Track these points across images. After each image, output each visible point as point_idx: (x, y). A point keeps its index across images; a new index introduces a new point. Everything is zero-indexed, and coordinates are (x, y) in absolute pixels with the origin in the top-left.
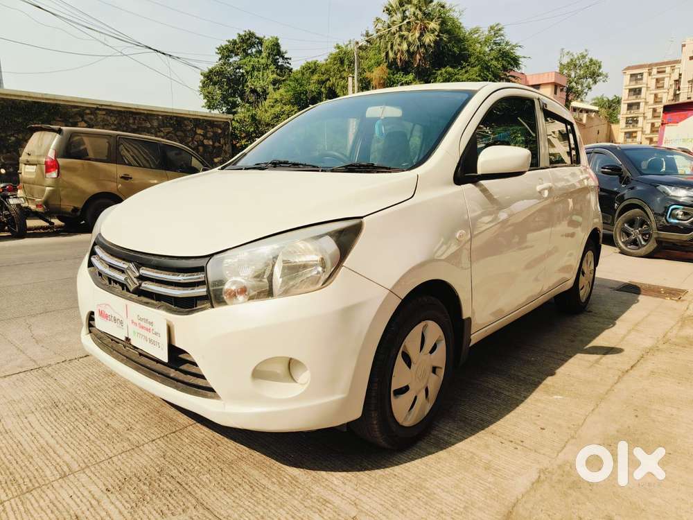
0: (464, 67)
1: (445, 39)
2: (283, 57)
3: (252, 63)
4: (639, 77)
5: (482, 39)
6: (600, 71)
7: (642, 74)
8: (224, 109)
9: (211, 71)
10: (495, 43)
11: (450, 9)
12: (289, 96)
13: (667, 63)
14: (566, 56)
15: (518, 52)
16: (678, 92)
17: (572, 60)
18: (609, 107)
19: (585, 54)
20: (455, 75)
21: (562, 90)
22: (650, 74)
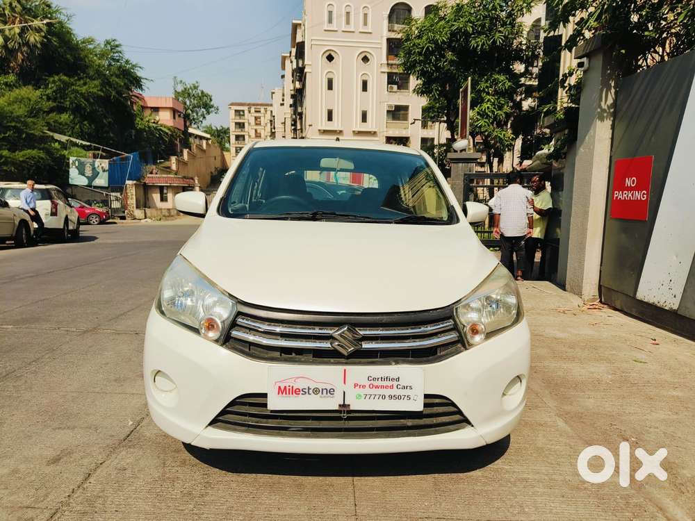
0: (82, 78)
1: (55, 43)
4: (242, 113)
5: (98, 51)
6: (212, 103)
7: (243, 111)
10: (114, 59)
11: (57, 11)
13: (262, 105)
14: (179, 85)
15: (139, 73)
16: (273, 131)
17: (185, 89)
18: (219, 136)
19: (196, 85)
20: (73, 85)
21: (179, 116)
22: (250, 112)
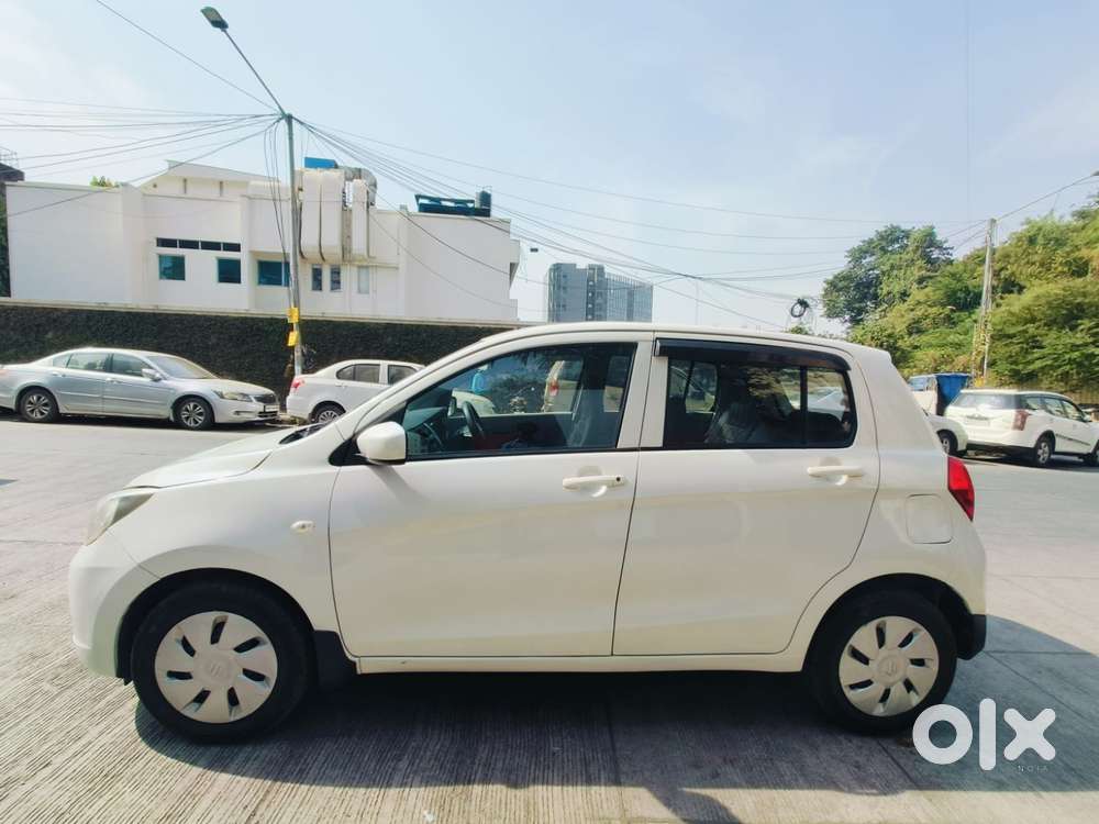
2: (940, 248)
3: (891, 261)
8: (847, 317)
9: (836, 277)
12: (939, 295)
